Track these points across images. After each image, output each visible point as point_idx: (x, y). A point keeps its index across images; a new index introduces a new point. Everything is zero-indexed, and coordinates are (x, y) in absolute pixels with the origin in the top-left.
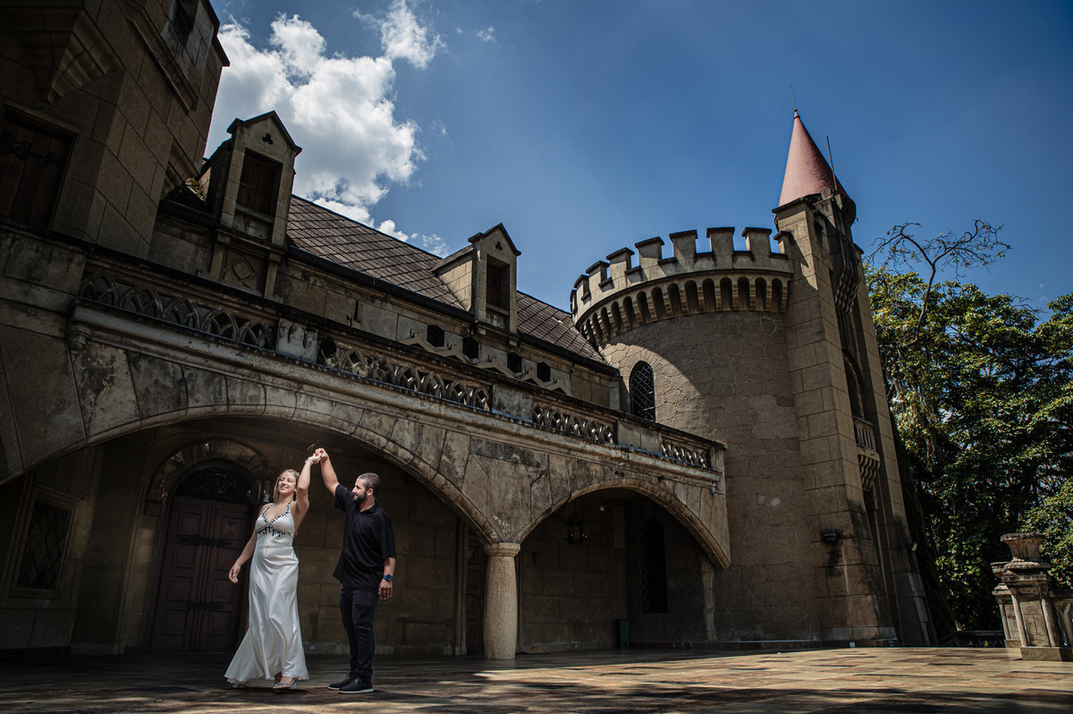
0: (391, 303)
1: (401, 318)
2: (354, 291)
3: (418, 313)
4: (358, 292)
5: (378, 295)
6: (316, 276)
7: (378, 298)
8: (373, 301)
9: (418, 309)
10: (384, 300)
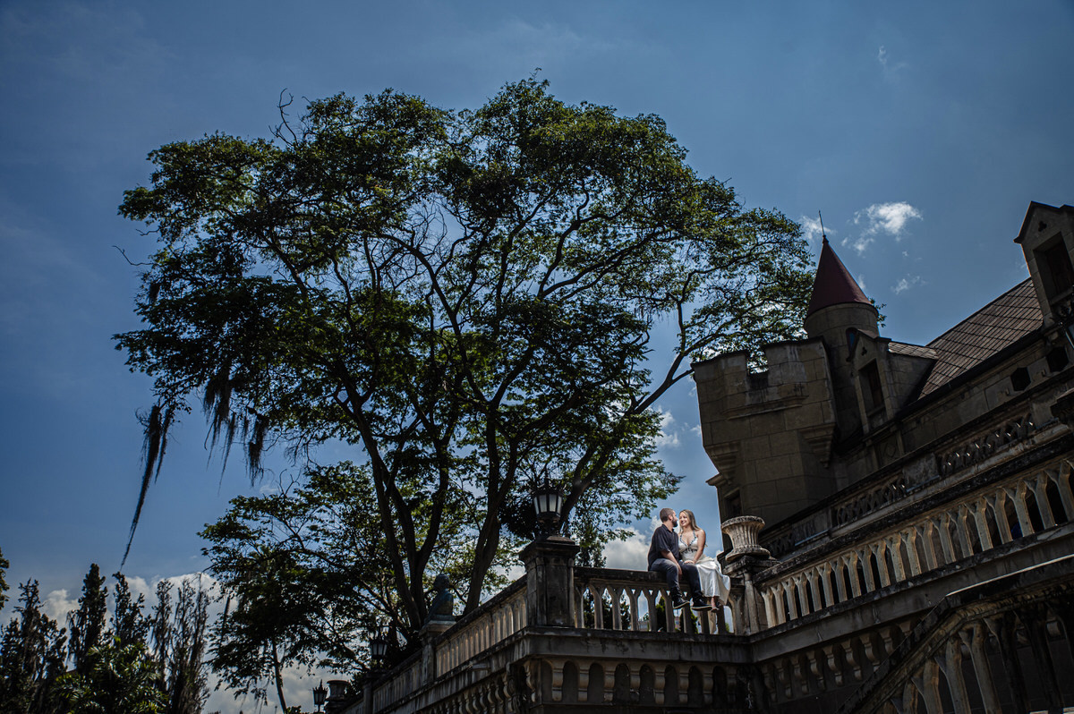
0: (976, 385)
1: (987, 391)
2: (948, 402)
3: (998, 373)
4: (951, 400)
5: (962, 390)
6: (923, 415)
7: (964, 392)
8: (963, 397)
9: (995, 371)
10: (969, 389)
